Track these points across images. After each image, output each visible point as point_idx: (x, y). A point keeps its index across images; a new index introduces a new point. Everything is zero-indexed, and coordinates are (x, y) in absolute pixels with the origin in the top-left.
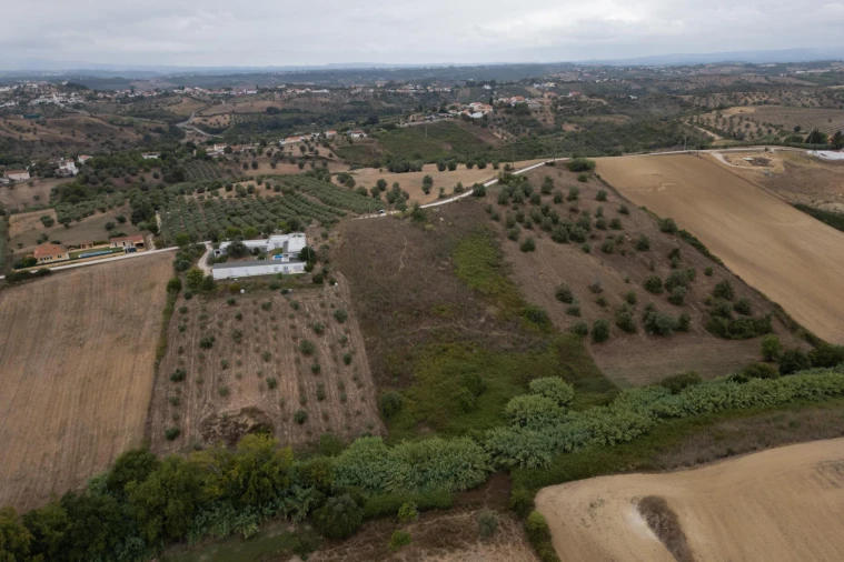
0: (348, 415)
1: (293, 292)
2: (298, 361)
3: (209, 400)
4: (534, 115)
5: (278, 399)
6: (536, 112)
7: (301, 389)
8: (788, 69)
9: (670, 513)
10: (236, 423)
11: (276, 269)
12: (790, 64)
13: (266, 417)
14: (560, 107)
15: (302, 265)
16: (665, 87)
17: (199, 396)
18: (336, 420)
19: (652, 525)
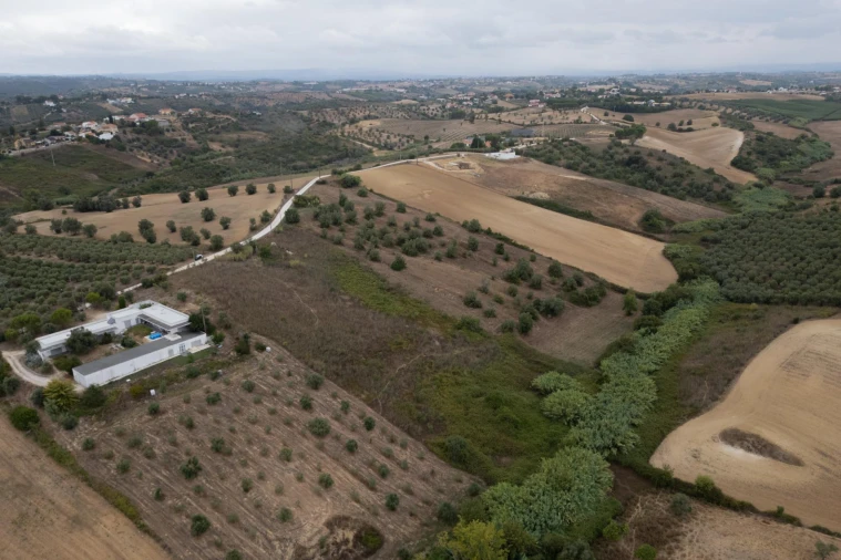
0: (424, 479)
1: (224, 373)
2: (321, 448)
3: (271, 535)
4: (168, 135)
5: (344, 495)
6: (168, 131)
7: (354, 474)
8: (328, 87)
9: (753, 435)
10: (335, 543)
11: (171, 352)
12: (327, 83)
13: (356, 521)
14: (191, 126)
15: (203, 337)
16: (247, 104)
17: (253, 537)
18: (421, 490)
19: (749, 450)
